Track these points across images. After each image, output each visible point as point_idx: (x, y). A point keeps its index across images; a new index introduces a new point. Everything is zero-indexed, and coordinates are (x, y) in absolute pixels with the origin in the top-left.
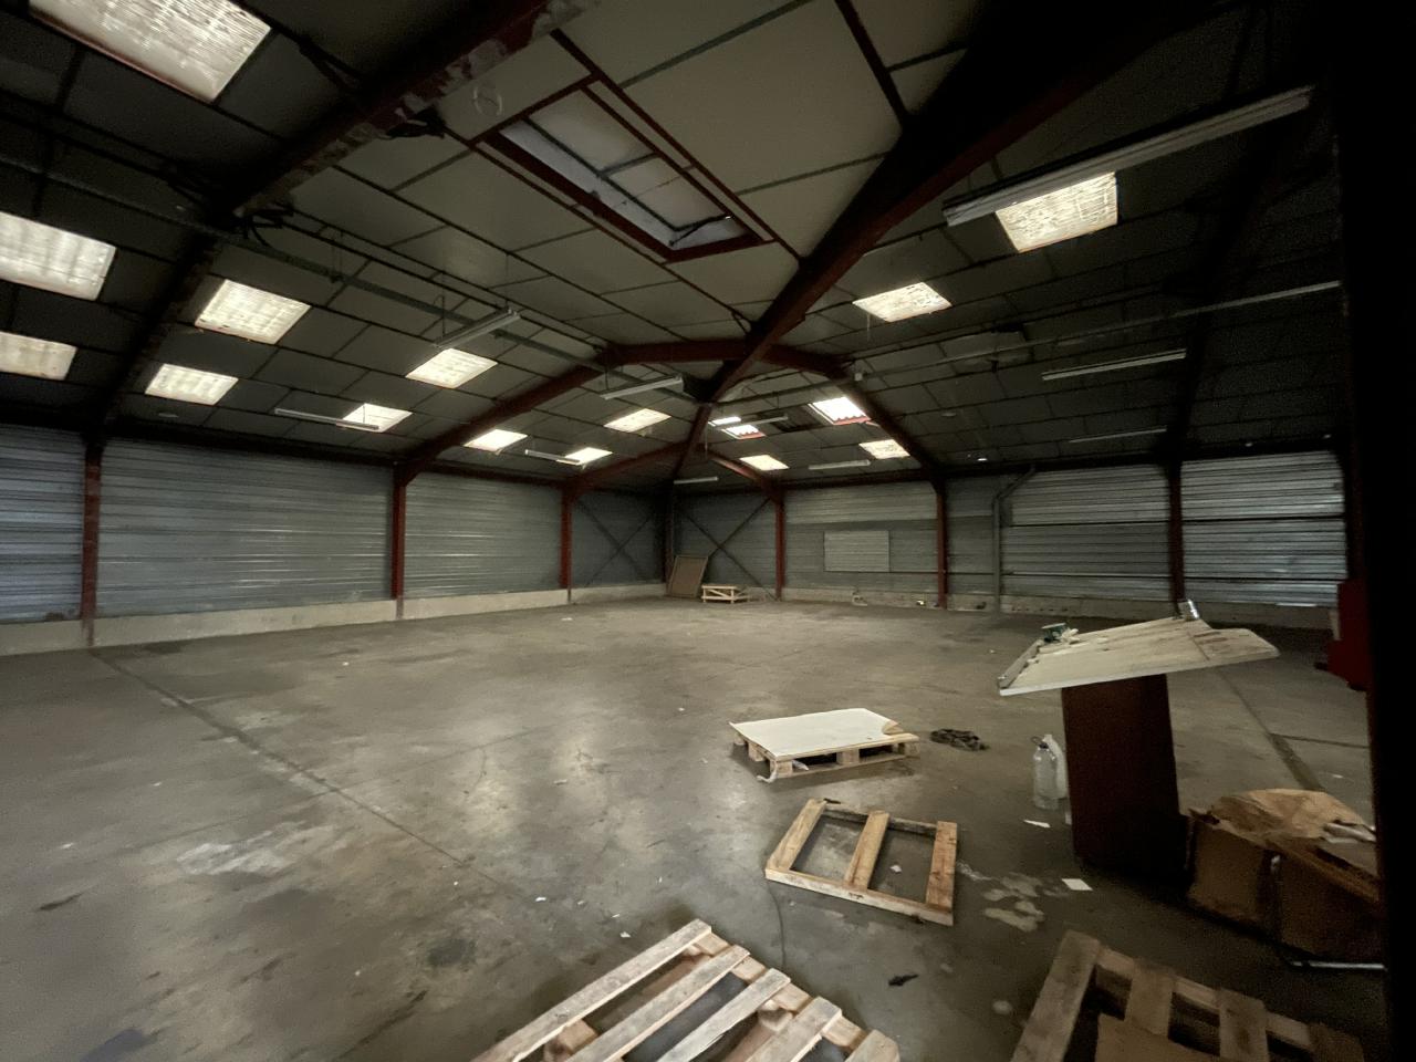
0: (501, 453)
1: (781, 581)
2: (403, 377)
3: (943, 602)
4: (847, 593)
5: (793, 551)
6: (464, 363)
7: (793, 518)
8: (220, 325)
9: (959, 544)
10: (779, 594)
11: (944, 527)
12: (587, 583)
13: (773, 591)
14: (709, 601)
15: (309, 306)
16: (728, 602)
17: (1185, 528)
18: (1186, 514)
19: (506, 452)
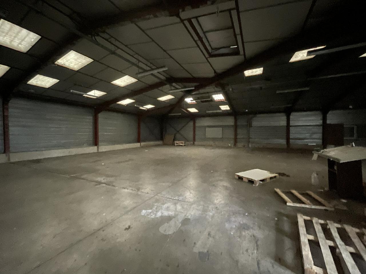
0: (127, 105)
1: (194, 140)
2: (110, 83)
3: (235, 145)
4: (211, 143)
5: (197, 133)
6: (129, 80)
7: (197, 124)
8: (63, 64)
9: (239, 131)
10: (194, 143)
11: (236, 127)
12: (144, 141)
13: (192, 143)
14: (177, 146)
15: (93, 60)
16: (182, 146)
17: (291, 128)
18: (291, 124)
19: (128, 105)
